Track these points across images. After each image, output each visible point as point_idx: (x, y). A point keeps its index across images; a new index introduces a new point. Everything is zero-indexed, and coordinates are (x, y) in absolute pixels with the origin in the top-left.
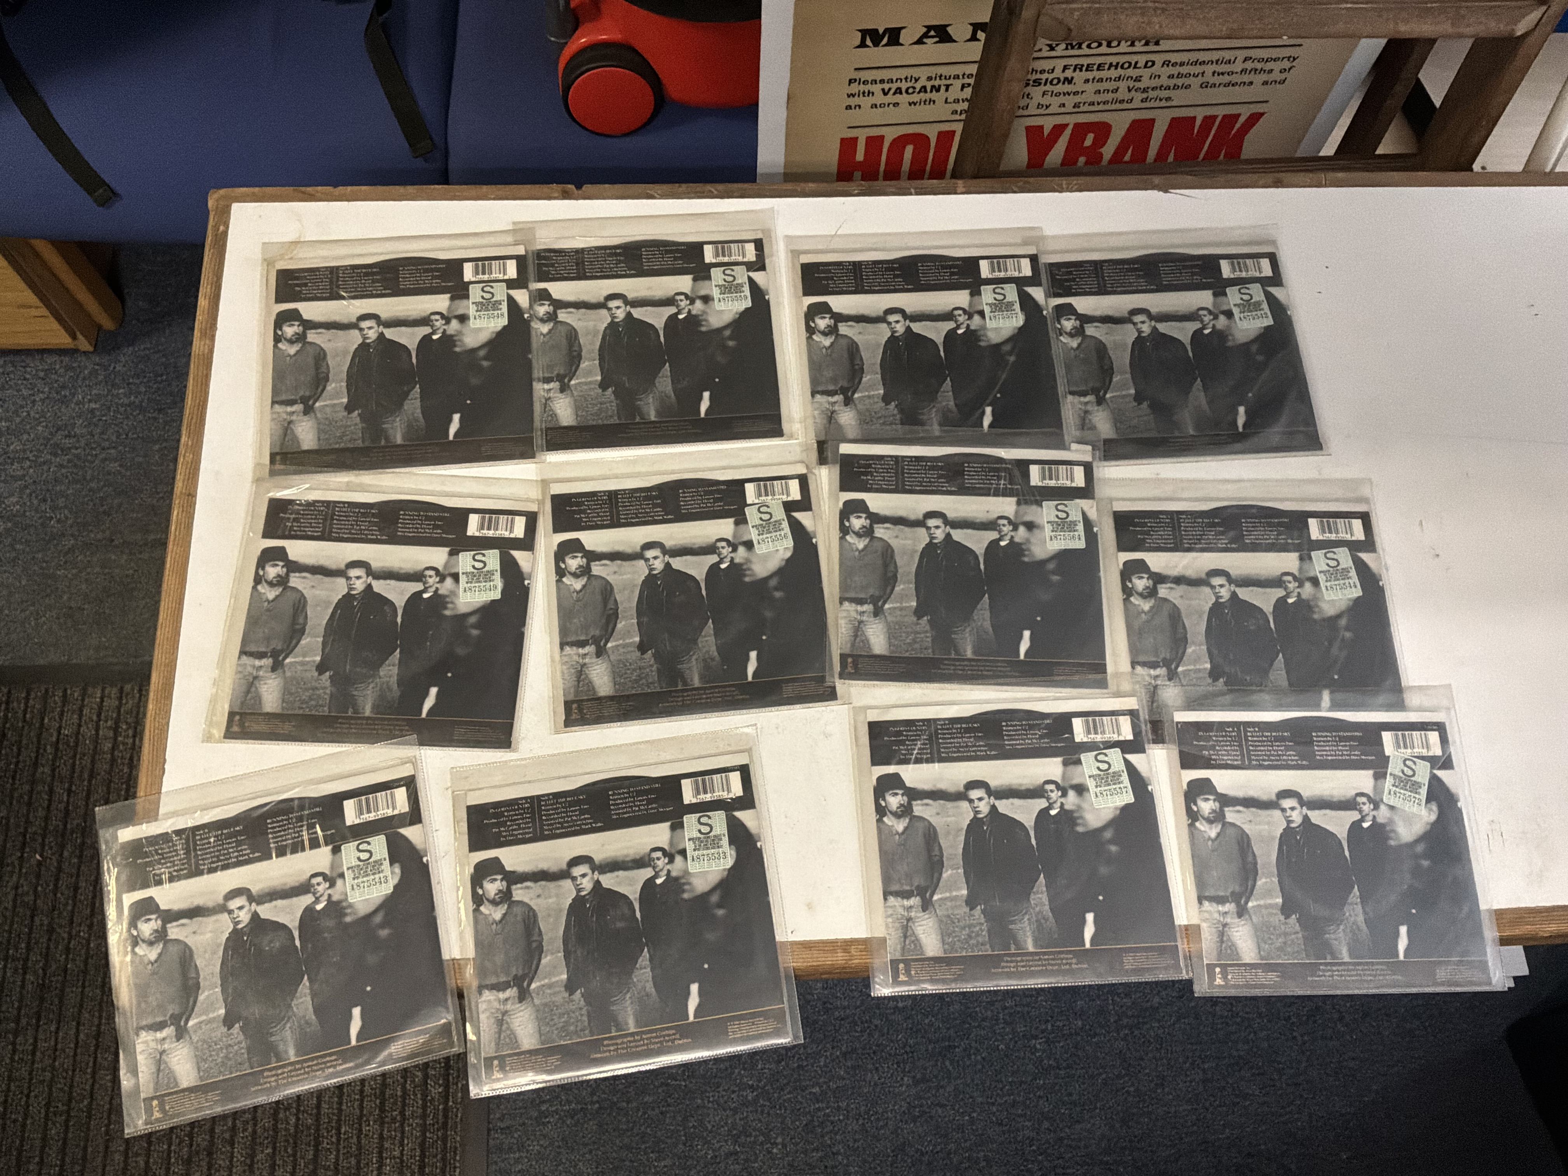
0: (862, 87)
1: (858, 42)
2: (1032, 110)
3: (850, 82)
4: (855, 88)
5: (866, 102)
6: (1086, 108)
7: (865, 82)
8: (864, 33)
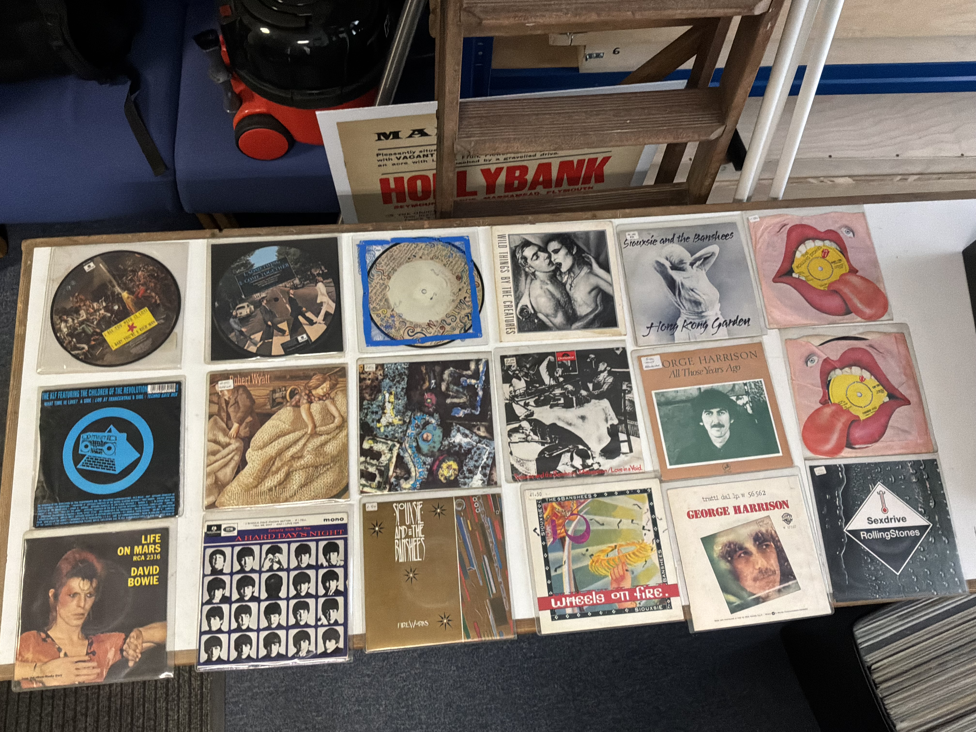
0: (385, 157)
1: (377, 138)
2: (482, 162)
3: (377, 155)
4: (380, 157)
5: (389, 163)
6: (511, 160)
7: (386, 155)
8: (379, 135)
